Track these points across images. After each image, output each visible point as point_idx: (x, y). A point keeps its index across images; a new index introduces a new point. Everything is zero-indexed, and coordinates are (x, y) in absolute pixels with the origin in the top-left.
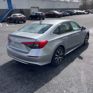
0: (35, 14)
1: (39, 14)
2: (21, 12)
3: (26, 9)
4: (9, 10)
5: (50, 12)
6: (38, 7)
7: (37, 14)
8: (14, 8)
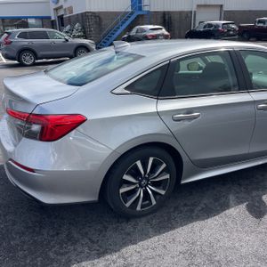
0: (205, 27)
1: (217, 26)
2: (165, 20)
3: (181, 13)
4: (132, 13)
5: (260, 22)
6: (221, 6)
7: (210, 25)
8: (146, 9)
